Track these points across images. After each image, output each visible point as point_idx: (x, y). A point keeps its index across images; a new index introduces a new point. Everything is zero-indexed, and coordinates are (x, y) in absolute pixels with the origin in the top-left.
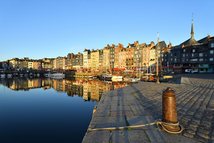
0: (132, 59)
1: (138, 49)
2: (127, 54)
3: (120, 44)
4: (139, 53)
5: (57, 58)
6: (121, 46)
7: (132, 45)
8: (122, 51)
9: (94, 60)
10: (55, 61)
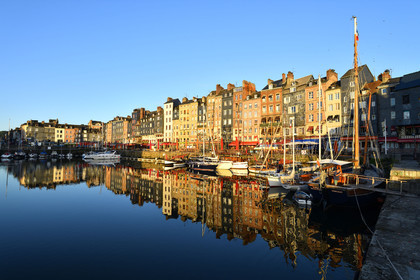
0: (278, 119)
1: (292, 90)
2: (263, 106)
3: (245, 82)
4: (294, 103)
5: (115, 120)
6: (248, 87)
7: (277, 84)
8: (251, 97)
9: (186, 123)
10: (110, 126)
